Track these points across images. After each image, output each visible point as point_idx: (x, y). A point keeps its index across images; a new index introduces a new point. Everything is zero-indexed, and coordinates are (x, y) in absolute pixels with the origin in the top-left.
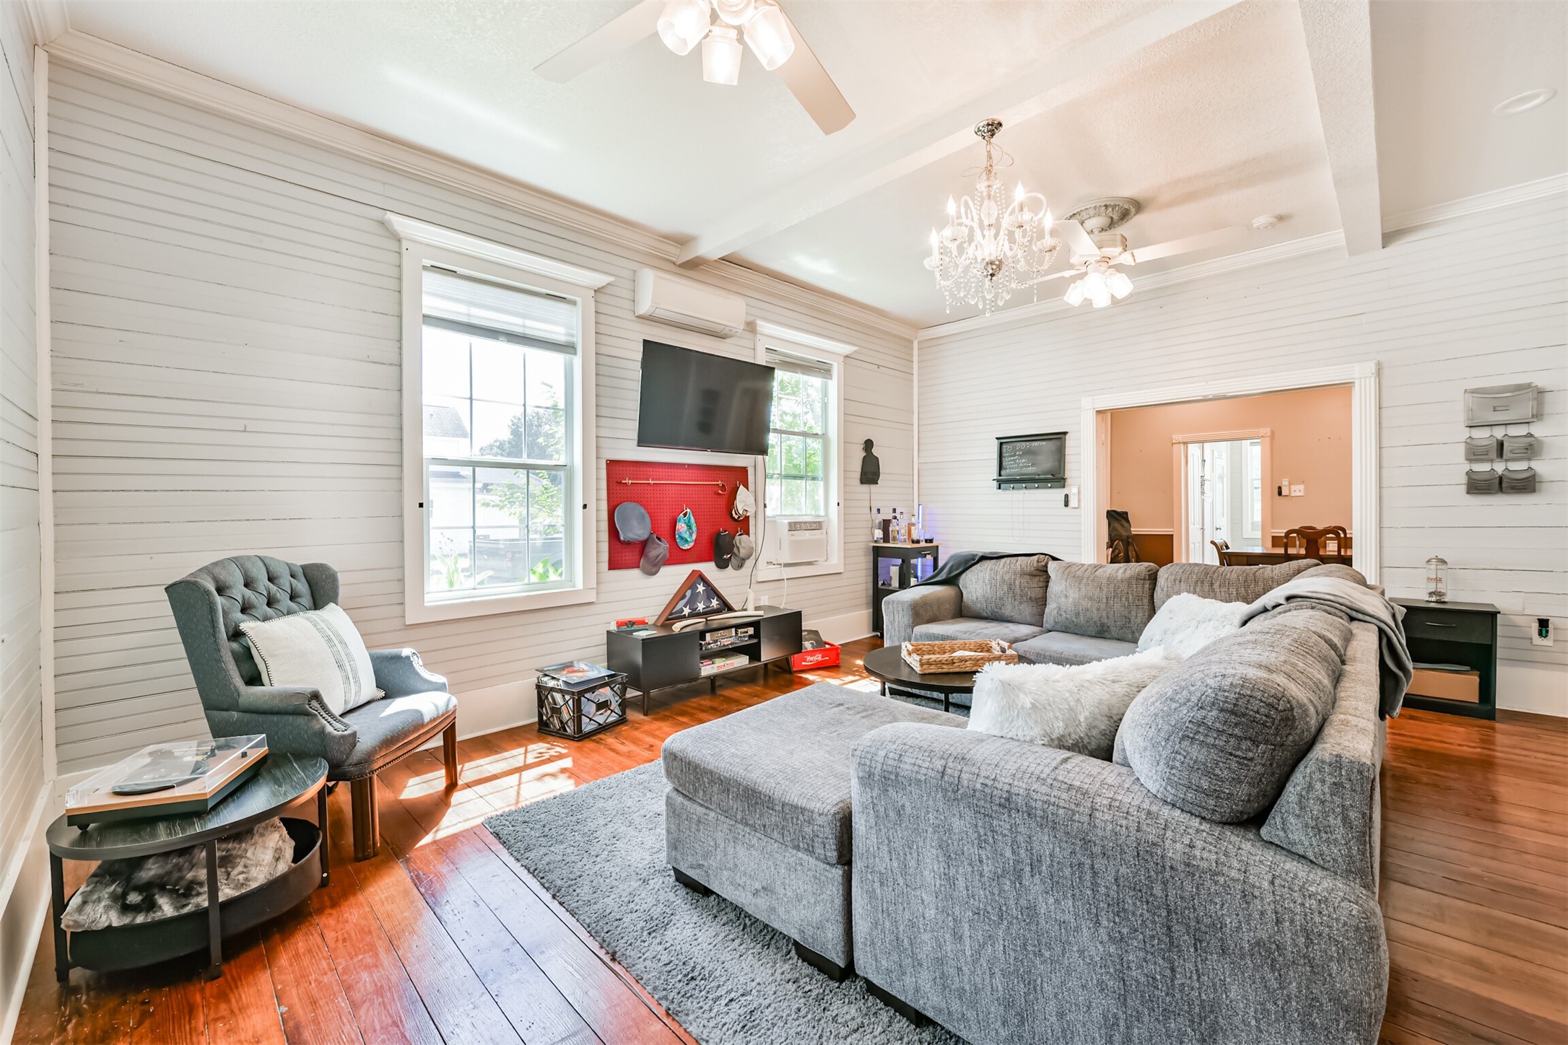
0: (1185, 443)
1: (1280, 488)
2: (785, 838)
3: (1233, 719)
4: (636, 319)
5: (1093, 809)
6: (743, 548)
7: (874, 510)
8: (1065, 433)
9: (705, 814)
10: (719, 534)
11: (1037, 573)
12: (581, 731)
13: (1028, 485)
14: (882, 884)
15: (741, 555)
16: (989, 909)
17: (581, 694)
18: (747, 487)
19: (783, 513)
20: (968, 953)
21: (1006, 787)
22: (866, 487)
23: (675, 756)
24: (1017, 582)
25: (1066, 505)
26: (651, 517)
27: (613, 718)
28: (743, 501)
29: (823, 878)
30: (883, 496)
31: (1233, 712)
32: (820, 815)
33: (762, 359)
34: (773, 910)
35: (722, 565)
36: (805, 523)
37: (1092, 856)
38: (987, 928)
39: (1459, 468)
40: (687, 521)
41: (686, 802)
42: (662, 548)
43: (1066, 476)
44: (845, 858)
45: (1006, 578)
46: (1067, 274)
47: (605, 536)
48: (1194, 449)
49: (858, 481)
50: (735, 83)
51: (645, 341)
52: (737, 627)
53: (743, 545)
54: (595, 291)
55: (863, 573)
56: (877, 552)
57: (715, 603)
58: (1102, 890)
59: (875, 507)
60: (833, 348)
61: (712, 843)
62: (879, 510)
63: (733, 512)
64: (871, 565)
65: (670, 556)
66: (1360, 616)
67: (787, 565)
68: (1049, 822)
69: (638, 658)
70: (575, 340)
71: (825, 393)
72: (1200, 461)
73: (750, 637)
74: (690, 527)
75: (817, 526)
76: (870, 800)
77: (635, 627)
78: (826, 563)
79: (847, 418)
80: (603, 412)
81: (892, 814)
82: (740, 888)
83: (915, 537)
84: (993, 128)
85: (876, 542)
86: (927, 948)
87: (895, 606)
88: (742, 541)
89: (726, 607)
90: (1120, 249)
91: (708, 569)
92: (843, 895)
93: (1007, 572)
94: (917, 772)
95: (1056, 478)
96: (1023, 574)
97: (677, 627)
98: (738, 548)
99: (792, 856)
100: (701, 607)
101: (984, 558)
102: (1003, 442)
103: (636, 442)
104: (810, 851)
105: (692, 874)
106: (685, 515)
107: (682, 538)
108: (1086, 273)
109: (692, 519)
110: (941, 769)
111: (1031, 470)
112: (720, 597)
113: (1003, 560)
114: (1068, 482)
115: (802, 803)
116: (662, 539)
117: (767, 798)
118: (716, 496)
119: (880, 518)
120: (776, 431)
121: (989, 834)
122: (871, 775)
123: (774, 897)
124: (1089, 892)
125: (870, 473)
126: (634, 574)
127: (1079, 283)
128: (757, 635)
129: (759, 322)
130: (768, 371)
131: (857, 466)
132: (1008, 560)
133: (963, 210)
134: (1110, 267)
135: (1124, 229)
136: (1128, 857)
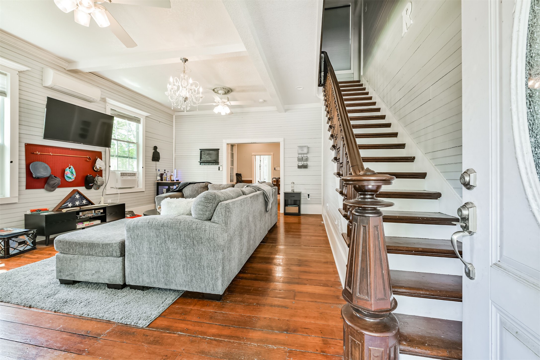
0: (255, 155)
1: (275, 168)
2: (103, 254)
3: (206, 199)
4: (43, 87)
5: (181, 222)
6: (99, 181)
7: (157, 170)
8: (219, 149)
9: (73, 257)
10: (87, 176)
11: (205, 187)
12: (9, 254)
13: (209, 164)
14: (133, 257)
15: (98, 184)
16: (159, 252)
17: (9, 238)
18: (101, 159)
19: (118, 170)
20: (155, 265)
21: (163, 222)
22: (154, 162)
23: (60, 241)
24: (199, 190)
25: (219, 170)
26: (51, 168)
27: (28, 247)
28: (99, 164)
29: (116, 262)
30: (161, 166)
31: (205, 198)
32: (115, 244)
33: (109, 113)
34: (99, 277)
35: (89, 188)
36: (128, 173)
37: (180, 232)
38: (159, 257)
39: (297, 163)
40: (71, 170)
41: (65, 255)
42: (58, 180)
43: (219, 161)
44: (123, 254)
45: (196, 189)
46: (214, 104)
47: (24, 175)
48: (258, 157)
49: (151, 160)
50: (88, 26)
51: (49, 98)
52: (95, 209)
53: (99, 180)
54: (19, 72)
55: (153, 191)
56: (158, 184)
57: (84, 202)
58: (182, 238)
59: (158, 169)
60: (141, 114)
61: (76, 265)
62: (159, 170)
63: (94, 168)
64: (156, 189)
65: (61, 184)
66: (260, 190)
67: (119, 188)
68: (171, 228)
69: (44, 224)
70: (6, 90)
71: (138, 128)
72: (259, 161)
73: (101, 213)
74: (72, 173)
75: (134, 174)
76: (130, 235)
77: (41, 212)
78: (138, 188)
79: (147, 138)
80: (23, 123)
81: (136, 237)
82: (87, 275)
83: (172, 179)
84: (186, 60)
85: (158, 181)
86: (145, 268)
87: (160, 198)
88: (99, 179)
89: (90, 203)
90: (227, 100)
91: (82, 189)
92: (122, 264)
93: (197, 187)
94: (142, 224)
95: (216, 162)
96: (201, 188)
97: (64, 211)
98: (97, 182)
99: (106, 259)
100: (77, 203)
101: (190, 183)
102: (202, 151)
103: (43, 137)
104: (112, 256)
105: (68, 278)
106: (70, 168)
107: (68, 177)
108: (219, 105)
109: (74, 170)
110: (148, 222)
111: (210, 159)
112: (87, 199)
113: (196, 184)
114: (220, 163)
115: (109, 242)
116: (57, 177)
117: (97, 244)
118: (86, 162)
119: (159, 173)
120: (115, 139)
121: (159, 234)
122: (130, 228)
123: (99, 273)
124: (179, 240)
125: (156, 157)
126: (42, 191)
127: (217, 107)
128: (105, 212)
129: (107, 99)
130: (111, 118)
131: (151, 155)
132: (197, 184)
133: (175, 81)
134: (225, 105)
135: (229, 95)
136: (186, 230)
